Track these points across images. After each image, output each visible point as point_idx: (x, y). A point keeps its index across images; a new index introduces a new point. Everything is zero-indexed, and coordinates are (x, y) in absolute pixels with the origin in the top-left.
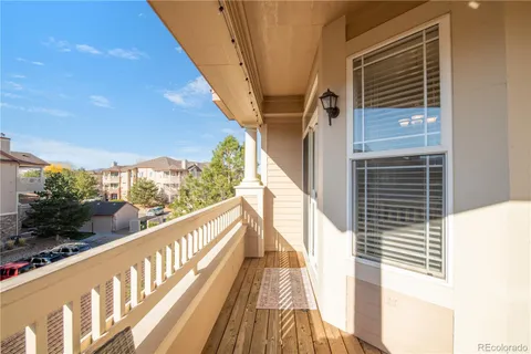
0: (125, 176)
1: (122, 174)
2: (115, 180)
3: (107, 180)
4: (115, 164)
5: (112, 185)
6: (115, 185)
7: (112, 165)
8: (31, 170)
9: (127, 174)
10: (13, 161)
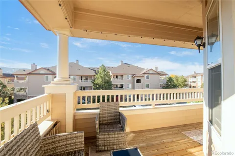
0: (199, 78)
1: (198, 77)
2: (194, 80)
3: (191, 80)
4: (195, 72)
5: (193, 82)
6: (195, 82)
7: (194, 73)
8: (164, 77)
9: (200, 77)
10: (158, 74)
